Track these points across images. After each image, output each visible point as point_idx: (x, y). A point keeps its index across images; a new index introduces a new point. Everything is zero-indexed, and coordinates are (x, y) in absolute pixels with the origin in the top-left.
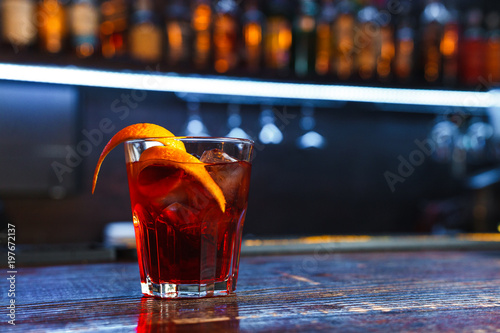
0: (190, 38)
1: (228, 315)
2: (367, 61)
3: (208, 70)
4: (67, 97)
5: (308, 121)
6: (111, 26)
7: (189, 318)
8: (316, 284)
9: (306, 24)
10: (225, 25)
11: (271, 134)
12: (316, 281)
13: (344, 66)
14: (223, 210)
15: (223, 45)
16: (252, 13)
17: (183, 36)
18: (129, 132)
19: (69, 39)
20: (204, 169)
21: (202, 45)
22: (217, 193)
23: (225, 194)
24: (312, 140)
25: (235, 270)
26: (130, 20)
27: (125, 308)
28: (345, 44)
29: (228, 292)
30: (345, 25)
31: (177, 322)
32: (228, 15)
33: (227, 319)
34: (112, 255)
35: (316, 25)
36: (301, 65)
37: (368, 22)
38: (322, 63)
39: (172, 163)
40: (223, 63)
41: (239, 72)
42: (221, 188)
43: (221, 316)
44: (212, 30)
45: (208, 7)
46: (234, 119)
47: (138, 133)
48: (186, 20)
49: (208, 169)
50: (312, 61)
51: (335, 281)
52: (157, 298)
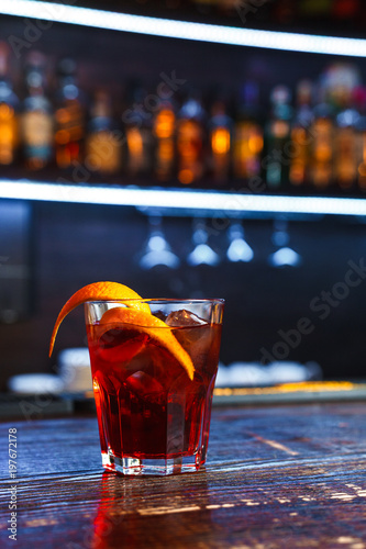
0: (152, 146)
1: (198, 503)
2: (347, 170)
3: (172, 182)
4: (19, 213)
5: (281, 236)
6: (65, 135)
7: (155, 506)
8: (294, 453)
9: (279, 130)
10: (189, 132)
11: (240, 250)
12: (293, 450)
13: (320, 175)
14: (192, 377)
15: (189, 154)
16: (220, 118)
17: (144, 145)
18: (89, 293)
19: (21, 149)
20: (171, 333)
21: (165, 153)
22: (185, 359)
23: (193, 361)
24: (285, 257)
25: (206, 434)
26: (87, 129)
27: (85, 489)
28: (323, 151)
29: (197, 466)
30: (322, 129)
31: (143, 512)
32: (193, 120)
33: (198, 508)
34: (69, 407)
35: (290, 131)
36: (274, 175)
37: (349, 127)
38: (297, 173)
39: (136, 328)
40: (188, 174)
41: (204, 183)
42: (190, 354)
43: (190, 504)
44: (175, 137)
45: (171, 112)
46: (200, 234)
47: (99, 294)
48: (148, 128)
49: (175, 333)
50: (285, 171)
51: (315, 450)
52: (119, 475)
